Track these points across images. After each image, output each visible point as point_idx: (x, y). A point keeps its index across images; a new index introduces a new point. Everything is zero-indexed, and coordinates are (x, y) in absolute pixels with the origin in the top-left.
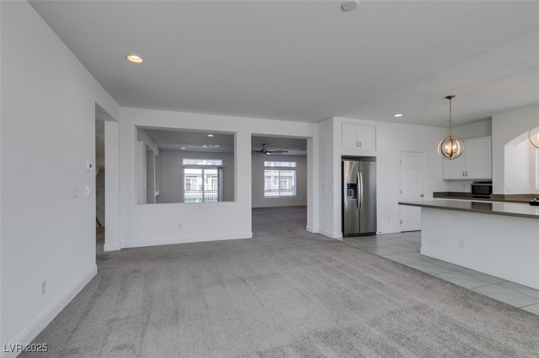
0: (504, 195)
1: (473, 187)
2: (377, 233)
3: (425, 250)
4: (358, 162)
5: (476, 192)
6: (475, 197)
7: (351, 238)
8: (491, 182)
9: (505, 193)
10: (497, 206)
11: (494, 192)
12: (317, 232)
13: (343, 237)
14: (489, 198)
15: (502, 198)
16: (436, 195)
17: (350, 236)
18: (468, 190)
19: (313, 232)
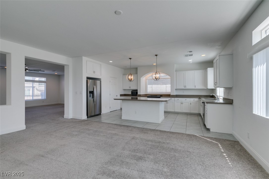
0: (140, 95)
1: (132, 92)
2: (102, 114)
3: (124, 117)
4: (94, 80)
5: (133, 94)
6: (132, 96)
7: (91, 118)
8: (137, 90)
9: (141, 94)
10: (139, 98)
11: (138, 94)
12: (72, 118)
13: (87, 118)
14: (137, 96)
15: (140, 96)
16: (121, 95)
17: (91, 117)
18: (130, 93)
19: (69, 118)
